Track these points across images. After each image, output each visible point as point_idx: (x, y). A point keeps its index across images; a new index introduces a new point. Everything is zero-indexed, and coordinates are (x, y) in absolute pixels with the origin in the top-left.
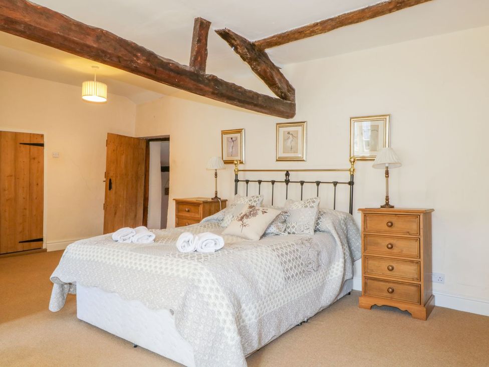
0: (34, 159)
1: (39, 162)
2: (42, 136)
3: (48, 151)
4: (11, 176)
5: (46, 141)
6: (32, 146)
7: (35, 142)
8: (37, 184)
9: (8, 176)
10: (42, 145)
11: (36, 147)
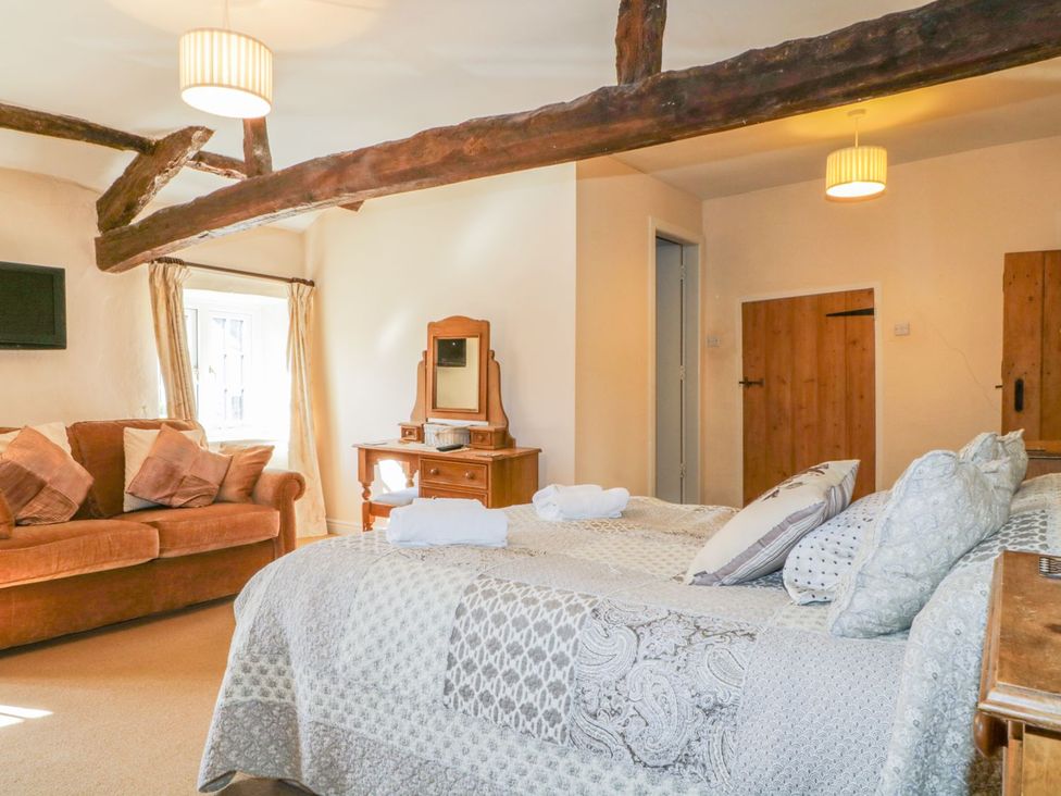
0: (854, 343)
1: (864, 349)
2: (870, 292)
3: (882, 324)
4: (812, 380)
5: (879, 303)
6: (849, 318)
7: (857, 308)
8: (862, 397)
9: (806, 382)
10: (870, 312)
11: (857, 318)
